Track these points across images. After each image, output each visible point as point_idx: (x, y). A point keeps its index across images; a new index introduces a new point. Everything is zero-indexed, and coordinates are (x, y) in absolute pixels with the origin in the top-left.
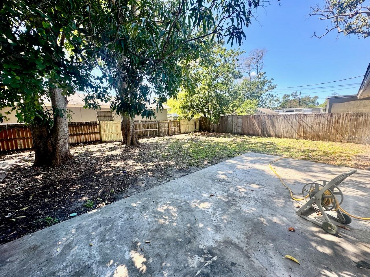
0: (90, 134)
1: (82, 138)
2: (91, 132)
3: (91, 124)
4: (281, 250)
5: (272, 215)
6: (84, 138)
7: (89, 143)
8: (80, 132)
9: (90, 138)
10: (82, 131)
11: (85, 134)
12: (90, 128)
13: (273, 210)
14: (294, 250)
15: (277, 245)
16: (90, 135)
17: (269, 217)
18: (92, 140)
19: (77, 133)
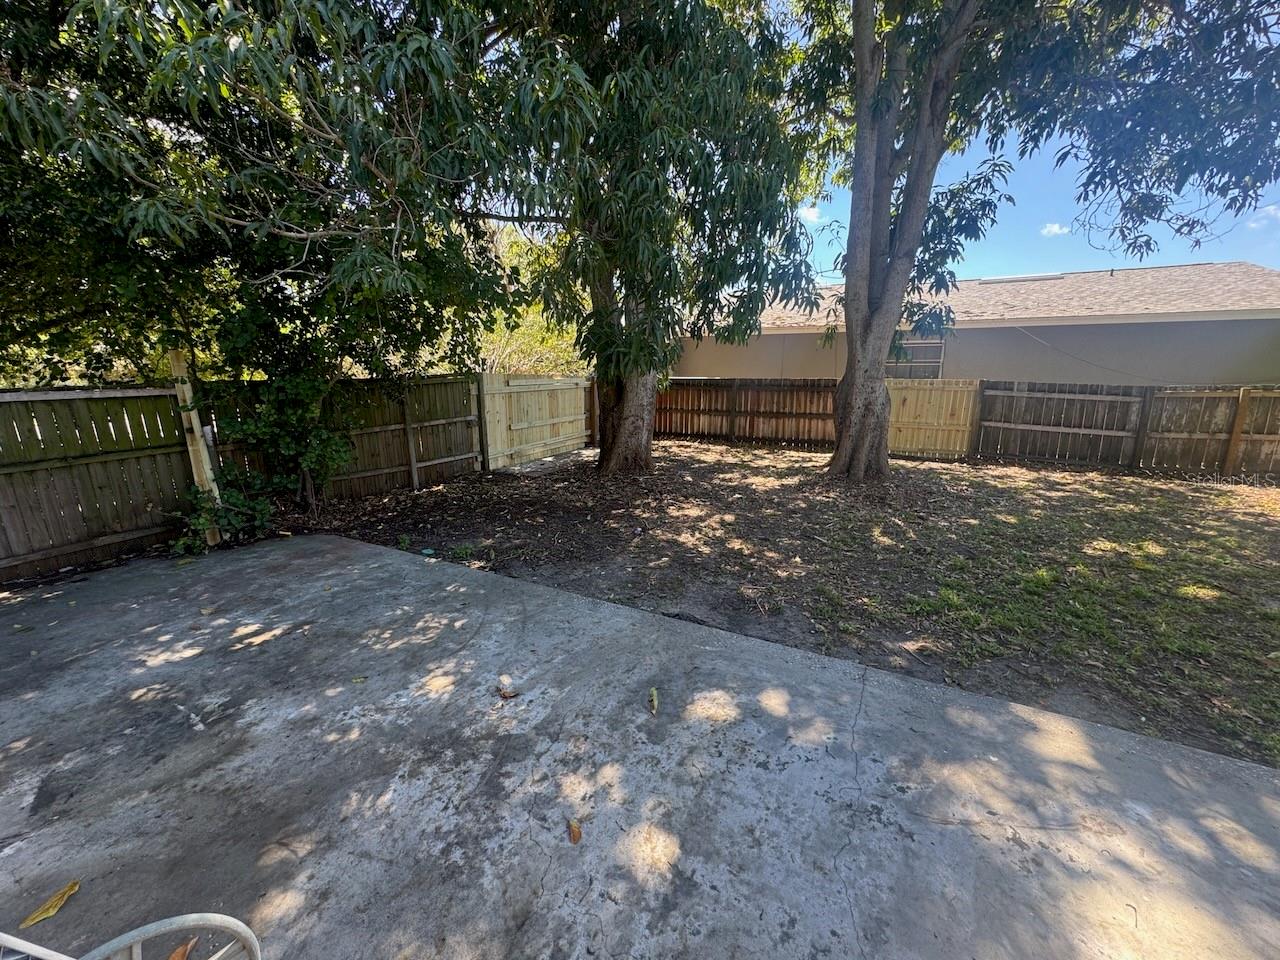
0: (811, 416)
1: (789, 427)
2: (814, 411)
3: (819, 385)
4: (115, 882)
5: (324, 895)
6: (794, 429)
7: (803, 445)
8: (787, 410)
9: (809, 431)
10: (792, 408)
11: (798, 416)
12: (815, 400)
13: (358, 909)
14: (81, 929)
15: (144, 876)
16: (810, 420)
17: (311, 877)
18: (813, 436)
19: (778, 412)
